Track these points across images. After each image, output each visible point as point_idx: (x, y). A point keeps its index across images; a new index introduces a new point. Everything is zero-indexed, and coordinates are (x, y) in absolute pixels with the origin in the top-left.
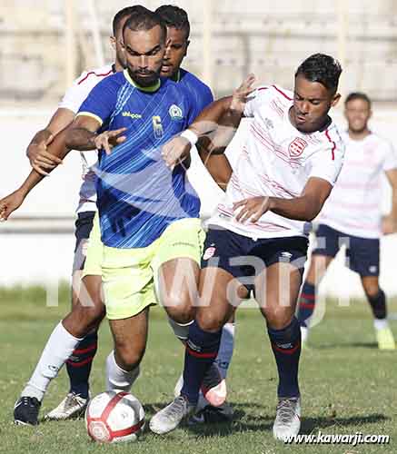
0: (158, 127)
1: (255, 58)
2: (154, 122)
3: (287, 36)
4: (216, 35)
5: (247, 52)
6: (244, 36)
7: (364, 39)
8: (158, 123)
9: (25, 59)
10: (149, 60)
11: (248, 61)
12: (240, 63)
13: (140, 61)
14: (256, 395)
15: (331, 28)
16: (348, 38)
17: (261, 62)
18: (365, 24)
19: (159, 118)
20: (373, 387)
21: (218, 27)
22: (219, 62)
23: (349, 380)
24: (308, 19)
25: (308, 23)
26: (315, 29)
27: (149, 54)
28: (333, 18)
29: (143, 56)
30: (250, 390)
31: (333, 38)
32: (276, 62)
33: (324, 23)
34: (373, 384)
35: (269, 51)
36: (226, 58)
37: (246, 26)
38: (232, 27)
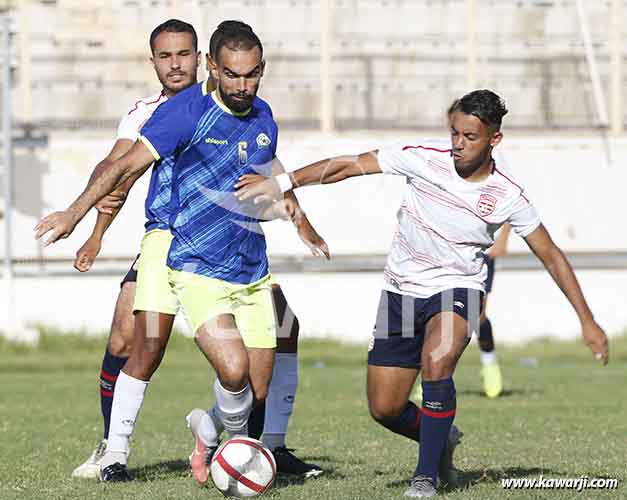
0: (243, 153)
1: (378, 83)
2: (240, 147)
3: (412, 58)
4: (335, 58)
5: (369, 76)
6: (367, 59)
7: (496, 60)
8: (244, 149)
9: (129, 86)
10: (248, 84)
11: (370, 85)
12: (362, 88)
13: (238, 83)
14: (381, 449)
15: (461, 49)
16: (479, 60)
17: (385, 87)
18: (497, 44)
19: (245, 144)
20: (508, 438)
21: (337, 49)
22: (339, 87)
23: (484, 431)
24: (435, 39)
25: (435, 44)
26: (444, 50)
27: (249, 75)
28: (463, 39)
29: (242, 78)
30: (376, 443)
31: (463, 60)
32: (400, 86)
33: (452, 44)
34: (508, 435)
35: (393, 75)
36: (347, 82)
37: (368, 48)
38: (353, 49)
